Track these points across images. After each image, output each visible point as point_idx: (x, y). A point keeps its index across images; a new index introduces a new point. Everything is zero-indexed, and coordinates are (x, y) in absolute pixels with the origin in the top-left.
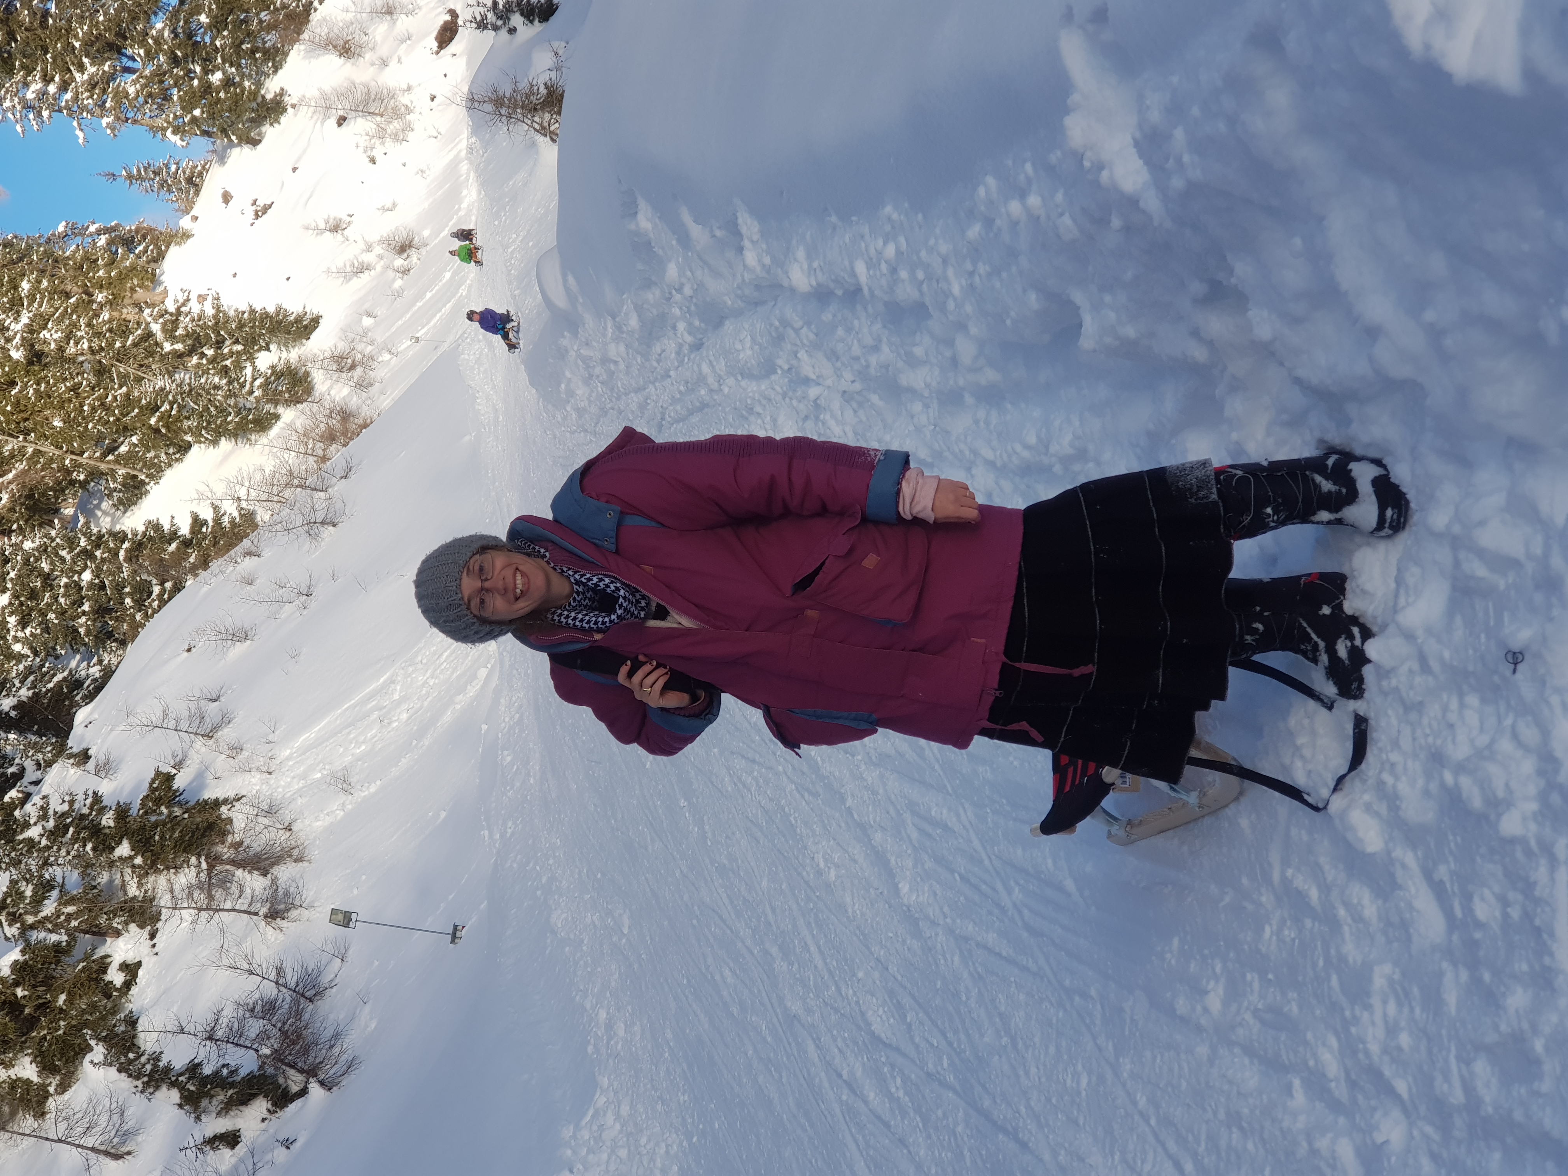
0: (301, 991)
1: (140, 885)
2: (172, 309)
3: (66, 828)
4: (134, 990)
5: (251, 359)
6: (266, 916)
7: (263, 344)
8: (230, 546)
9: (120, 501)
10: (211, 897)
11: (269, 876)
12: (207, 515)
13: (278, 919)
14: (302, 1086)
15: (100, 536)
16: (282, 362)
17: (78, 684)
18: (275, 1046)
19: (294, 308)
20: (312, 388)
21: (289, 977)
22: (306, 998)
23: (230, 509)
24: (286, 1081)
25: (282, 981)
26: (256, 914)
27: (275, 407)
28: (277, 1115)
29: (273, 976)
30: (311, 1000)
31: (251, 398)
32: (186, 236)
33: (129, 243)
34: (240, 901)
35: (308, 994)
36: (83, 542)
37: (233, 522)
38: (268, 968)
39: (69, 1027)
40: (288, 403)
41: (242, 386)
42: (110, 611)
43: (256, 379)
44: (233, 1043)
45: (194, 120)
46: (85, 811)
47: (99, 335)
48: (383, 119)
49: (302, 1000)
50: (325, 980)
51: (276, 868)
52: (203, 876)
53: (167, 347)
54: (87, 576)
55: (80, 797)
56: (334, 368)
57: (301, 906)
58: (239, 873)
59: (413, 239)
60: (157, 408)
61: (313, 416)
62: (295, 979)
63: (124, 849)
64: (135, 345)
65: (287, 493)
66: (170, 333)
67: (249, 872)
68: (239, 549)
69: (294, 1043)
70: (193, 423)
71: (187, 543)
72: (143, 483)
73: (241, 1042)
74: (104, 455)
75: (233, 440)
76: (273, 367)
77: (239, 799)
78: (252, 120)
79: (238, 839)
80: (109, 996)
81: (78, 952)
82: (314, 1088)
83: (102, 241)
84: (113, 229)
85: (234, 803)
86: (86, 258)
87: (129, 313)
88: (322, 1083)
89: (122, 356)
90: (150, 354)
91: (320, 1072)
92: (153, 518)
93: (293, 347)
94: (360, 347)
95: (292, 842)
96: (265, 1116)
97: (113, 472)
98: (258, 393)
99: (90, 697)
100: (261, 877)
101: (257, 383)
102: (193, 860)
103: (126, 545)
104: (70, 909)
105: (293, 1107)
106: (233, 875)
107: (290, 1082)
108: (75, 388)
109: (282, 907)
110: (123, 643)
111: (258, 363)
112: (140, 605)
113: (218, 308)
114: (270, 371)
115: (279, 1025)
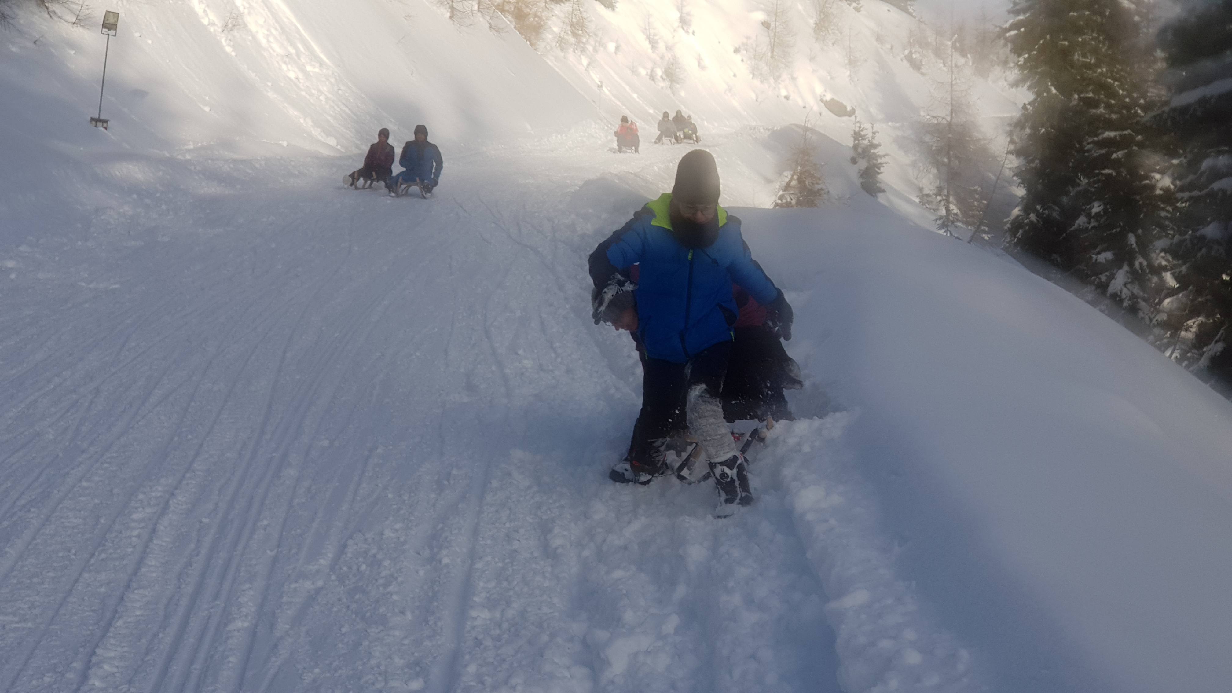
50: (56, 8)
56: (573, 20)
94: (592, 42)
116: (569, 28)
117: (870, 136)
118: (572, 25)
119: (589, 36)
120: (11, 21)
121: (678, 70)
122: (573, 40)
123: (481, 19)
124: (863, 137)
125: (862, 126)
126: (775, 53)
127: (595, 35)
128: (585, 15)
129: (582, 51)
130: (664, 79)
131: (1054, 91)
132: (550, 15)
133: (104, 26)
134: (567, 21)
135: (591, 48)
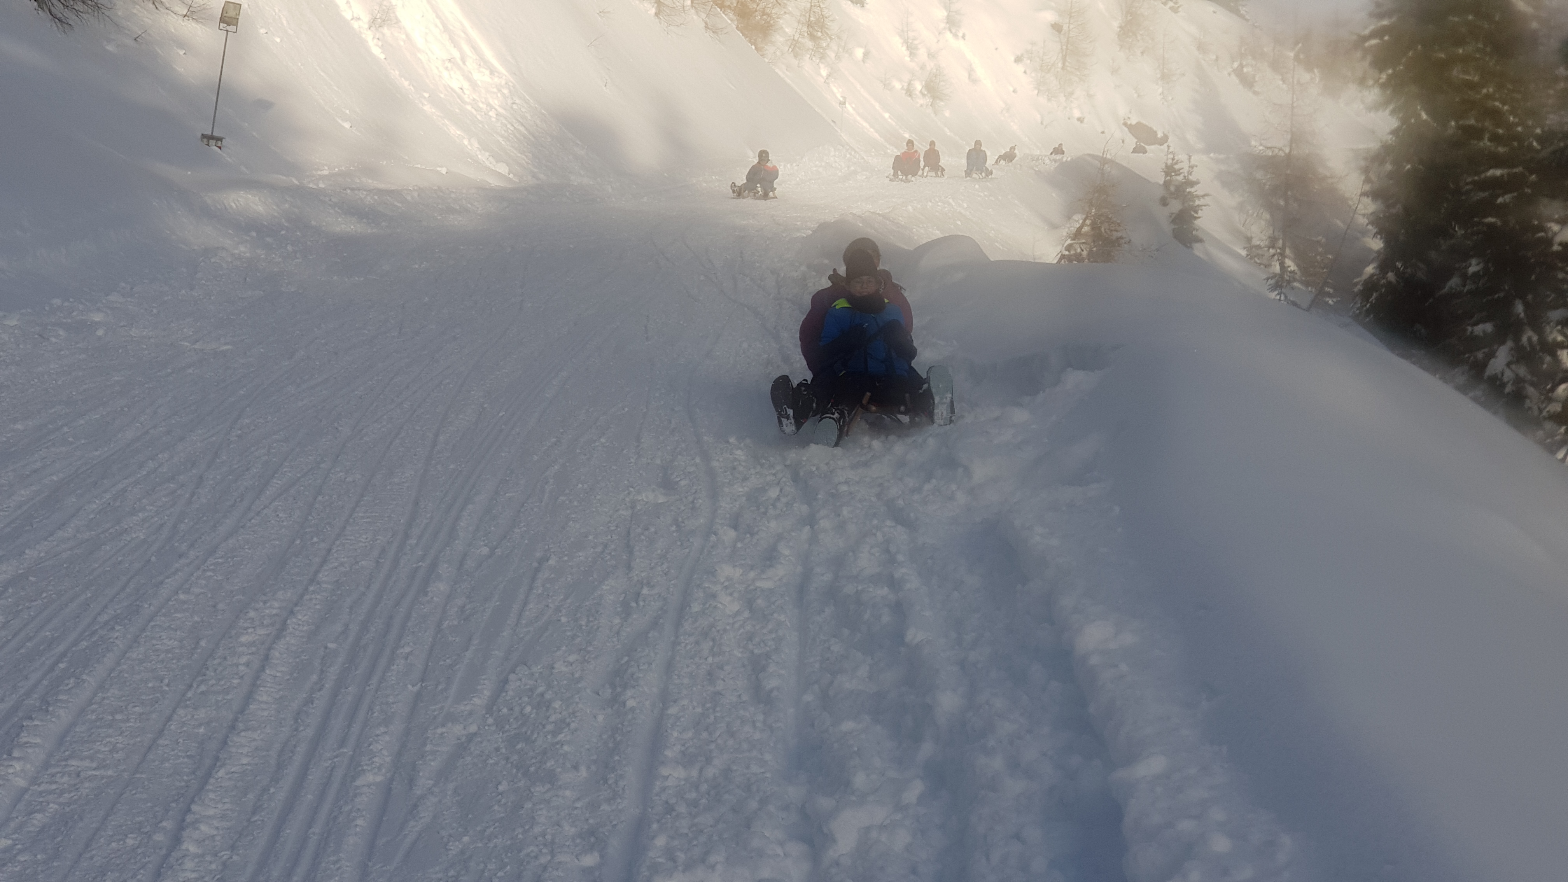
48: (1059, 70)
56: (812, 19)
59: (941, 100)
94: (834, 46)
116: (805, 29)
117: (1186, 170)
118: (809, 25)
119: (831, 39)
120: (106, 12)
121: (942, 83)
122: (810, 44)
123: (695, 17)
124: (1178, 172)
125: (1176, 158)
126: (1067, 64)
127: (839, 38)
128: (825, 12)
129: (821, 58)
130: (924, 95)
131: (1424, 116)
132: (782, 12)
133: (222, 20)
134: (802, 19)
135: (832, 55)
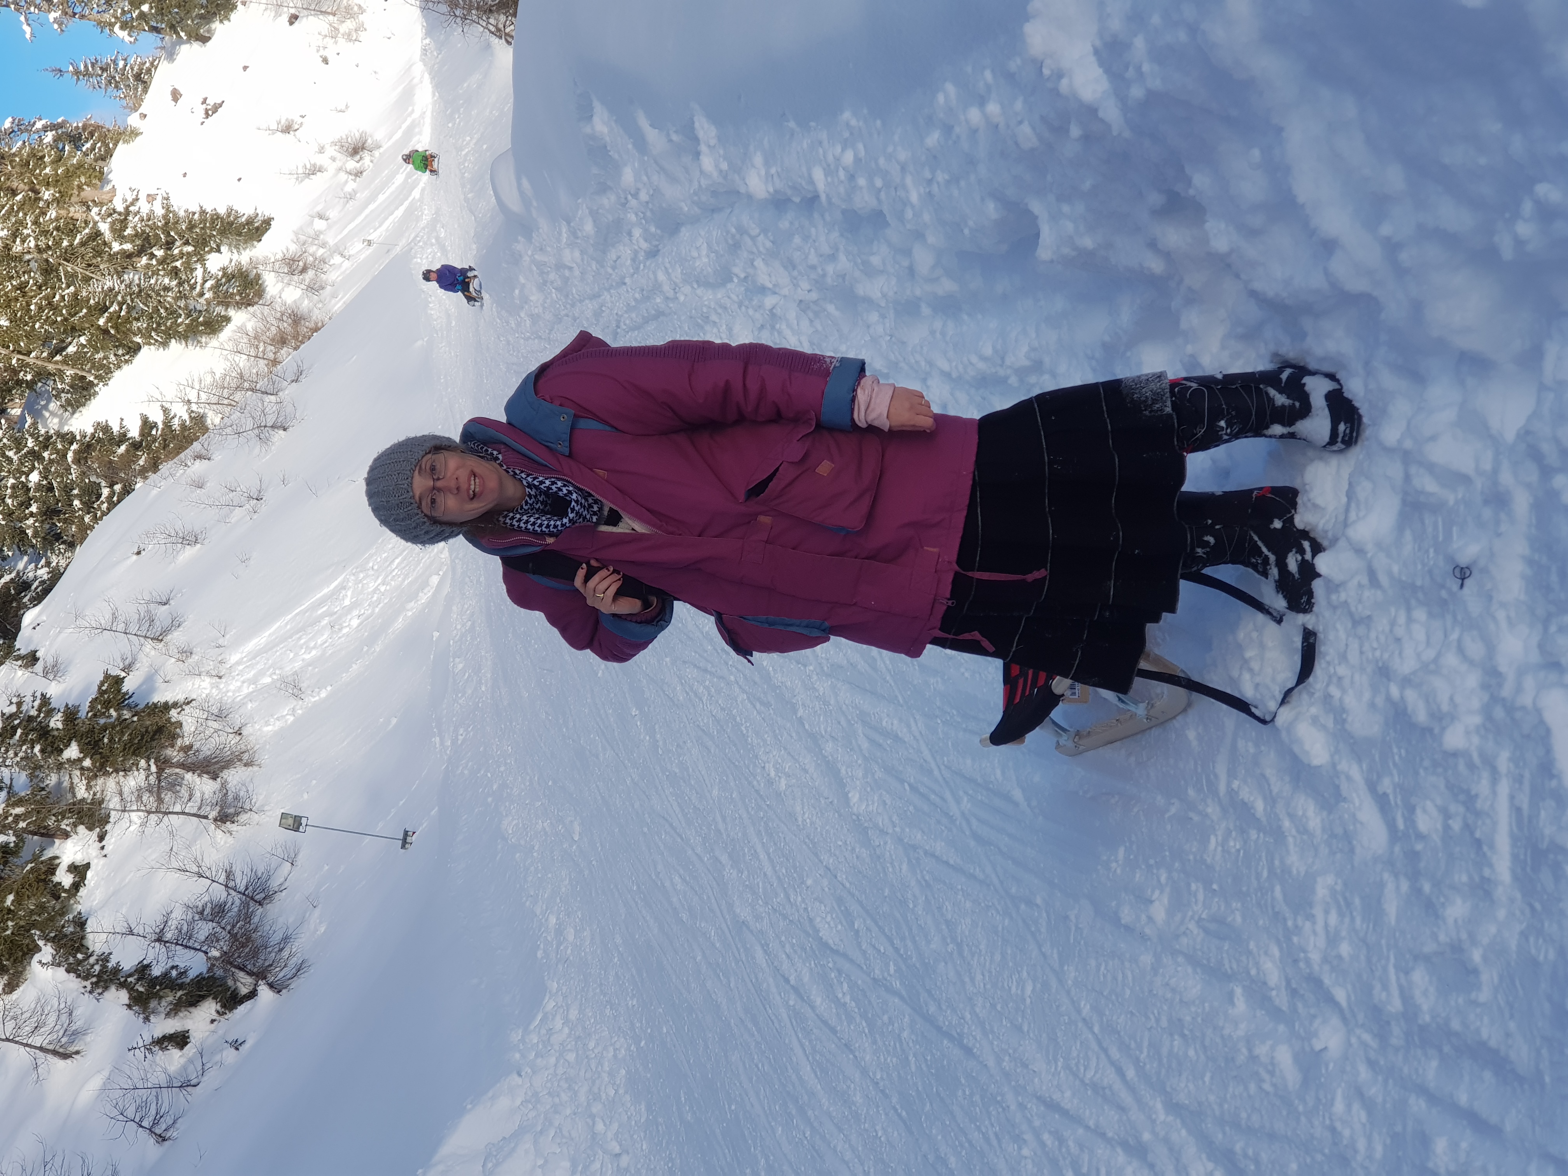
0: (251, 894)
1: (89, 787)
2: (120, 208)
3: (14, 729)
4: (83, 892)
5: (202, 260)
6: (215, 820)
7: (214, 246)
8: (180, 449)
9: (68, 401)
10: (160, 800)
11: (219, 779)
12: (157, 417)
13: (228, 823)
14: (251, 988)
15: (48, 437)
16: (233, 264)
17: (25, 586)
18: (225, 948)
19: (245, 210)
20: (264, 291)
21: (238, 881)
22: (256, 901)
23: (181, 413)
24: (235, 984)
25: (231, 884)
26: (206, 817)
27: (226, 310)
28: (226, 1017)
29: (222, 879)
30: (260, 903)
31: (202, 300)
32: (134, 133)
33: (76, 140)
34: (190, 804)
35: (257, 897)
36: (30, 443)
37: (183, 425)
38: (217, 871)
39: (18, 927)
40: (239, 305)
41: (193, 288)
42: (58, 512)
43: (206, 281)
44: (182, 945)
45: (142, 16)
46: (33, 713)
47: (45, 233)
48: (336, 19)
49: (252, 903)
50: (274, 884)
51: (226, 772)
52: (152, 779)
53: (116, 247)
54: (35, 477)
55: (28, 699)
56: (286, 271)
57: (251, 810)
58: (189, 776)
59: (366, 141)
60: (105, 309)
61: (264, 319)
62: (244, 882)
63: (72, 751)
64: (83, 244)
65: (238, 396)
66: (118, 232)
67: (199, 775)
68: (189, 452)
69: (243, 945)
70: (143, 324)
71: (136, 446)
72: (91, 384)
73: (190, 944)
74: (52, 355)
75: (183, 342)
76: (224, 269)
77: (188, 703)
78: (201, 17)
79: (188, 743)
80: (57, 897)
81: (26, 853)
82: (264, 991)
83: (49, 137)
84: (60, 126)
85: (184, 707)
86: (33, 154)
87: (77, 212)
88: (271, 986)
89: (69, 255)
90: (99, 253)
91: (269, 975)
92: (102, 419)
93: (244, 249)
94: (312, 249)
95: (242, 746)
96: (214, 1018)
97: (61, 373)
98: (208, 295)
99: (38, 599)
100: (211, 781)
101: (208, 285)
102: (143, 763)
103: (75, 447)
104: (19, 810)
105: (242, 1009)
106: (183, 779)
107: (239, 984)
108: (22, 287)
109: (232, 810)
110: (72, 545)
111: (208, 264)
112: (88, 507)
113: (168, 208)
114: (220, 273)
115: (229, 928)
116: (296, 278)
118: (292, 273)
119: (305, 252)
122: (311, 273)
128: (279, 256)
132: (279, 300)
134: (286, 280)
135: (321, 252)
